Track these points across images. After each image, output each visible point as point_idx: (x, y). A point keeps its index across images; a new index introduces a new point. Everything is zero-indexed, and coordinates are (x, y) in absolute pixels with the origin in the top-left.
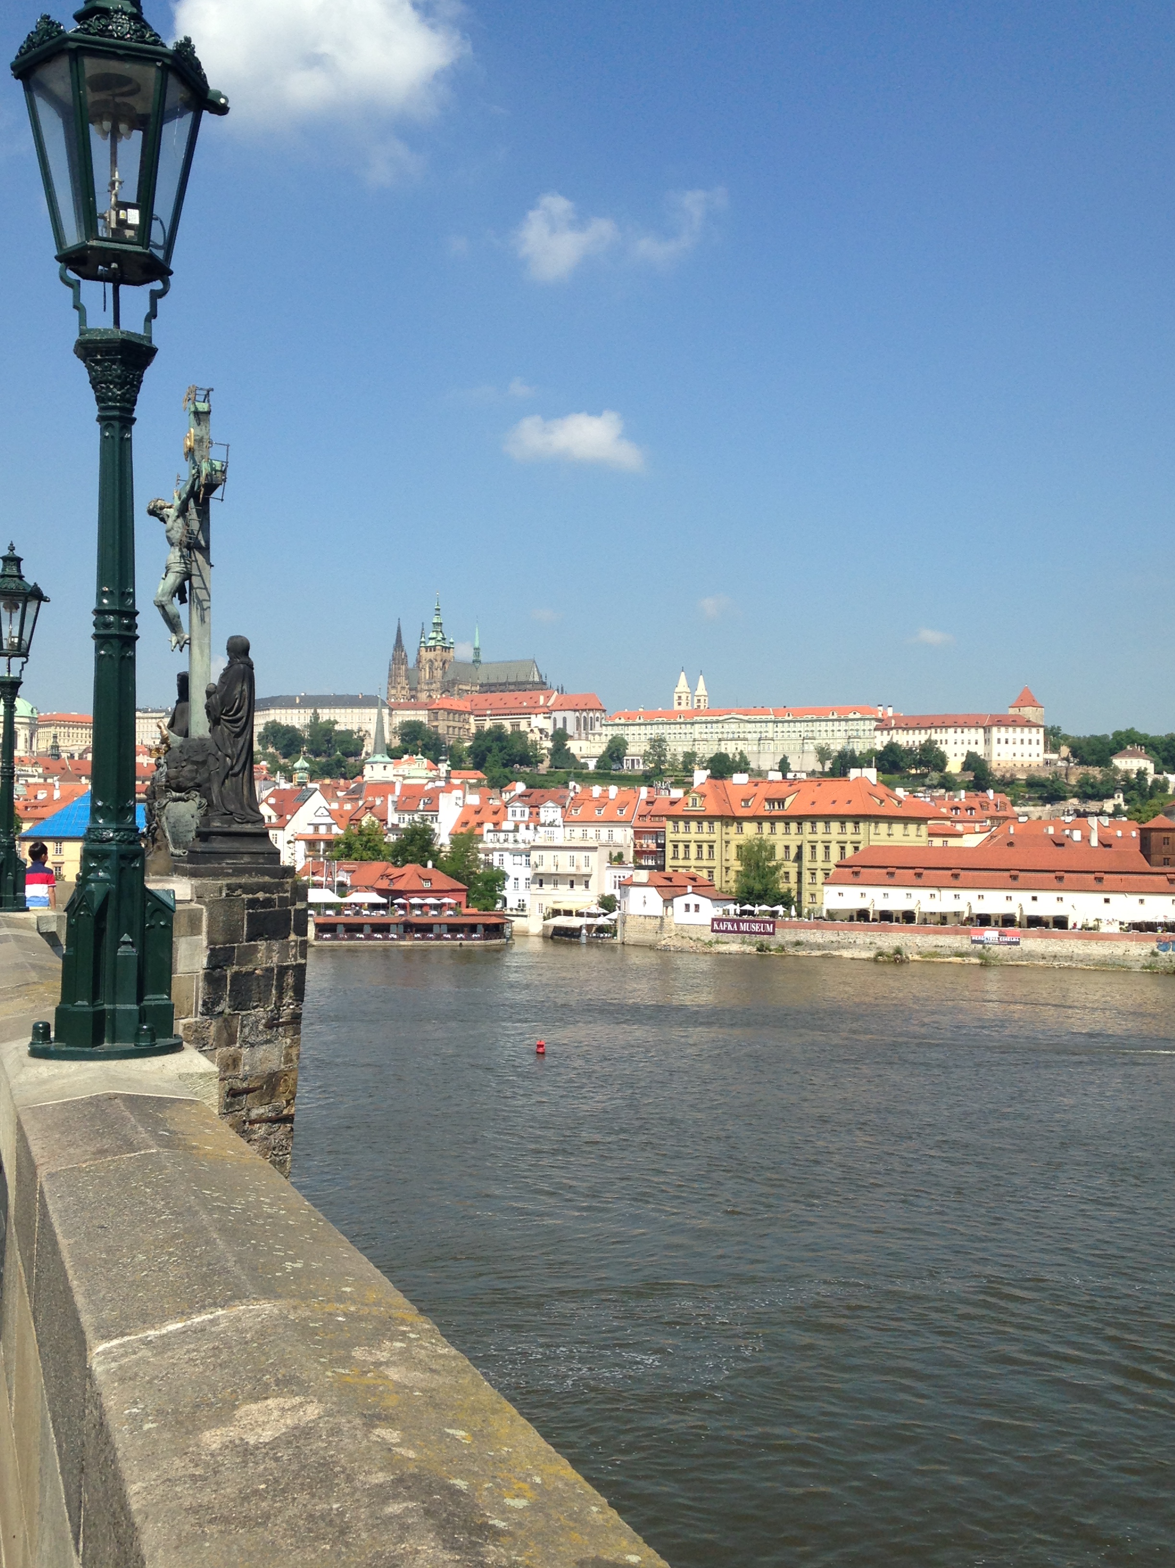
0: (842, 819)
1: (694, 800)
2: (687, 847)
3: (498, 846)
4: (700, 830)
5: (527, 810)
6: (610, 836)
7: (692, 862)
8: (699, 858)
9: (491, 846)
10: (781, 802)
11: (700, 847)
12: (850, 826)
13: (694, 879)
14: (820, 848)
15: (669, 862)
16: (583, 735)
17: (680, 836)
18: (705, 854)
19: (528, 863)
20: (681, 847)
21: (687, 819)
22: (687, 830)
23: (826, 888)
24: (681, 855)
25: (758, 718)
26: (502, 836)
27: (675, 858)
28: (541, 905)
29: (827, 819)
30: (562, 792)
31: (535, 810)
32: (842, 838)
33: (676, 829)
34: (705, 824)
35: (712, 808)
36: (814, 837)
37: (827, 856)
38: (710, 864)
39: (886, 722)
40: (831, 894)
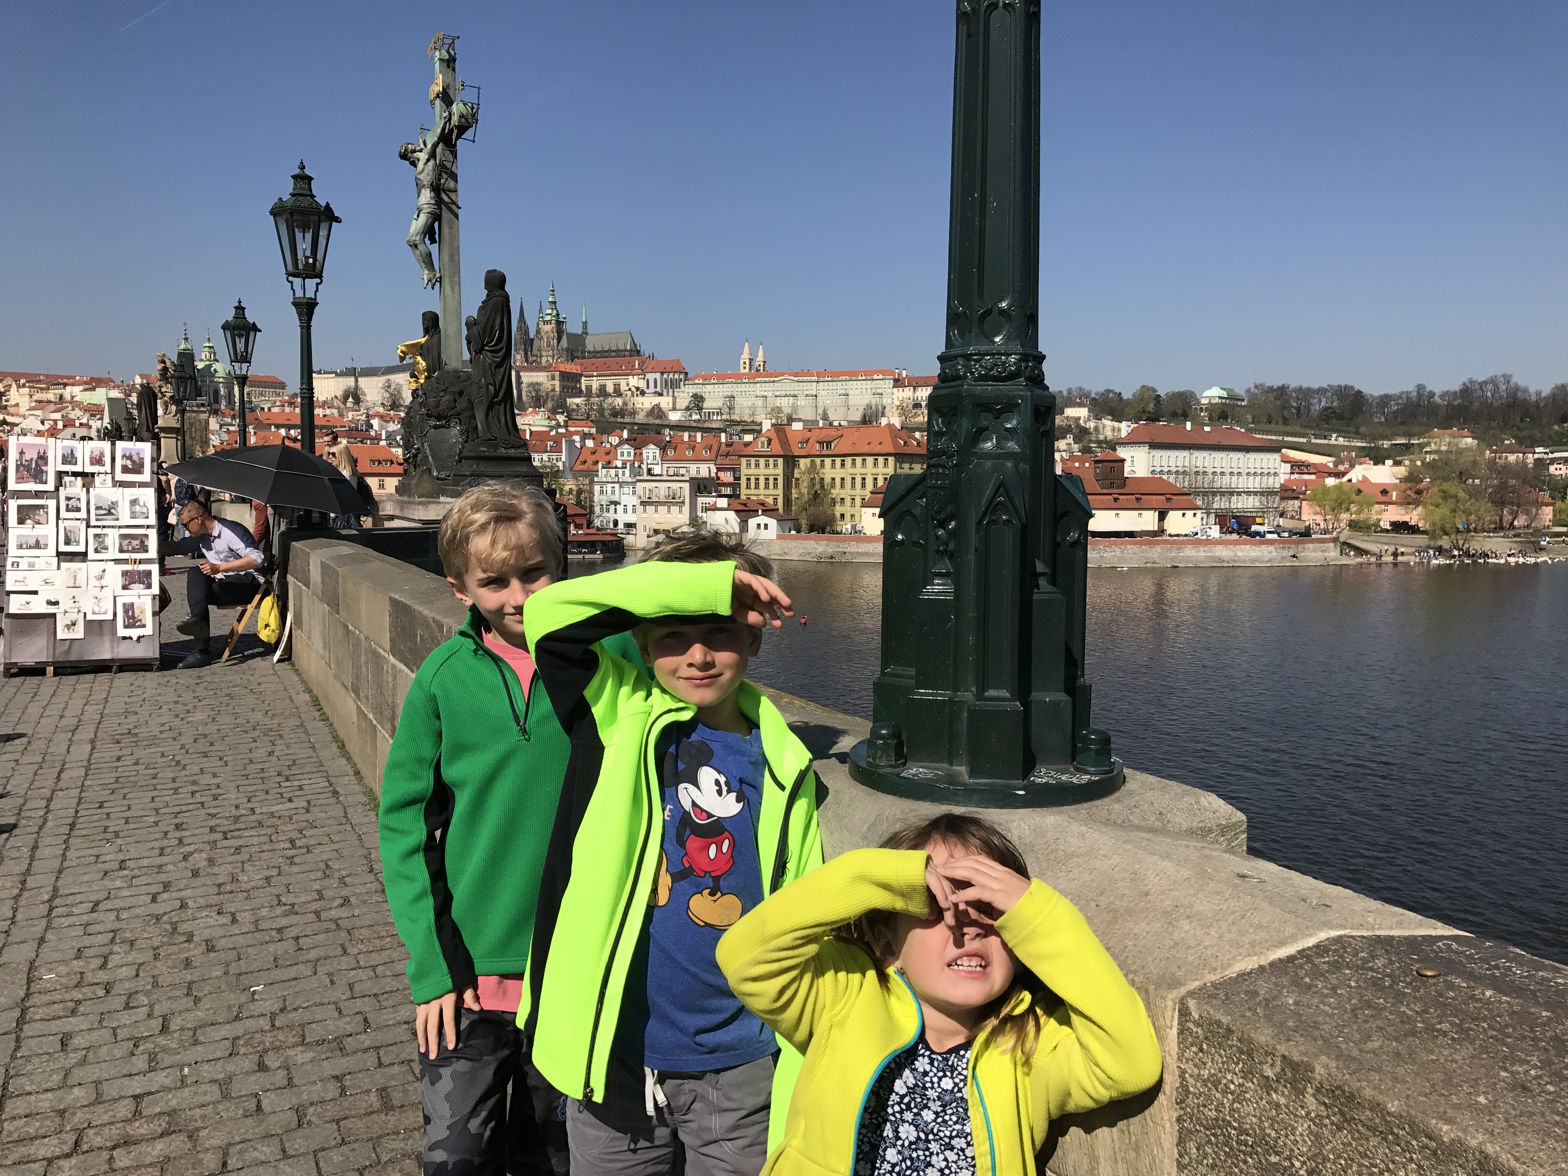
0: (875, 456)
1: (763, 443)
2: (757, 479)
3: (610, 480)
4: (767, 465)
5: (632, 452)
6: (698, 472)
7: (762, 490)
8: (767, 486)
9: (604, 480)
10: (829, 444)
11: (767, 479)
12: (881, 462)
13: (763, 505)
14: (859, 479)
15: (744, 492)
16: (671, 393)
17: (753, 471)
18: (771, 485)
19: (634, 493)
20: (753, 479)
21: (757, 457)
22: (758, 466)
23: (864, 509)
24: (753, 485)
25: (805, 378)
26: (612, 472)
27: (748, 487)
28: (645, 527)
29: (864, 456)
30: (659, 437)
31: (638, 451)
32: (875, 471)
33: (749, 465)
34: (771, 460)
35: (777, 448)
36: (853, 471)
37: (863, 485)
38: (775, 492)
39: (901, 382)
40: (867, 514)
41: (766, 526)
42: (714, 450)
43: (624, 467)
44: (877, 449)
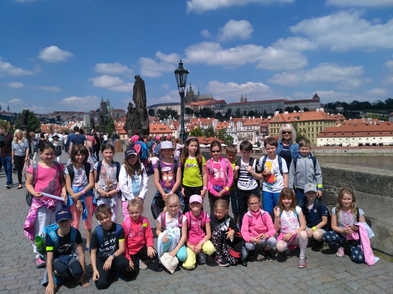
0: (317, 121)
1: (276, 119)
2: (275, 130)
4: (278, 126)
6: (255, 128)
7: (276, 133)
10: (298, 118)
12: (319, 123)
14: (311, 129)
15: (270, 134)
17: (273, 127)
19: (236, 136)
20: (273, 130)
21: (275, 123)
22: (275, 126)
23: (317, 139)
24: (273, 132)
25: (259, 103)
27: (272, 132)
29: (313, 121)
30: (241, 118)
31: (235, 123)
32: (317, 126)
35: (281, 120)
36: (309, 126)
37: (313, 130)
39: (286, 102)
40: (319, 139)
42: (259, 121)
43: (232, 127)
44: (317, 119)
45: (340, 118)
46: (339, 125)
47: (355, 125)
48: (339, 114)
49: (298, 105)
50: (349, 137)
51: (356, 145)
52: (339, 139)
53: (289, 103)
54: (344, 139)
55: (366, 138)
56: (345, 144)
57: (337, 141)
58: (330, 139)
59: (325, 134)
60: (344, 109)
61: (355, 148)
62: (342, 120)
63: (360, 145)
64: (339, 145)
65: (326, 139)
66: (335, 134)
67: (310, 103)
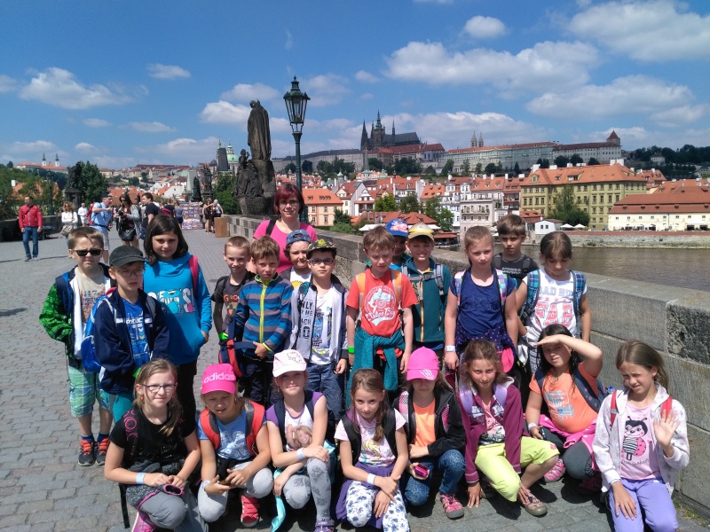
0: (610, 183)
1: (534, 178)
2: (531, 199)
4: (537, 191)
5: (455, 187)
6: (493, 197)
7: (534, 206)
8: (537, 204)
10: (576, 177)
11: (537, 199)
12: (614, 186)
14: (598, 198)
15: (522, 207)
16: (437, 160)
17: (528, 195)
18: (540, 202)
19: (458, 210)
20: (528, 199)
21: (531, 187)
22: (531, 192)
23: (610, 216)
24: (528, 203)
25: (505, 149)
27: (525, 204)
29: (602, 183)
30: (469, 178)
31: (458, 187)
32: (610, 192)
33: (525, 191)
34: (540, 189)
35: (543, 181)
36: (595, 192)
37: (602, 201)
38: (543, 206)
39: (556, 148)
40: (612, 218)
41: (547, 227)
42: (502, 183)
43: (451, 195)
44: (611, 179)
45: (655, 178)
46: (652, 191)
47: (683, 191)
48: (653, 170)
49: (578, 152)
50: (668, 213)
51: (682, 227)
52: (649, 216)
53: (562, 149)
54: (659, 217)
55: (701, 215)
56: (660, 227)
57: (646, 221)
58: (632, 216)
59: (624, 207)
60: (667, 162)
61: (679, 233)
62: (658, 182)
63: (690, 228)
64: (650, 228)
65: (626, 216)
66: (643, 208)
67: (602, 150)
